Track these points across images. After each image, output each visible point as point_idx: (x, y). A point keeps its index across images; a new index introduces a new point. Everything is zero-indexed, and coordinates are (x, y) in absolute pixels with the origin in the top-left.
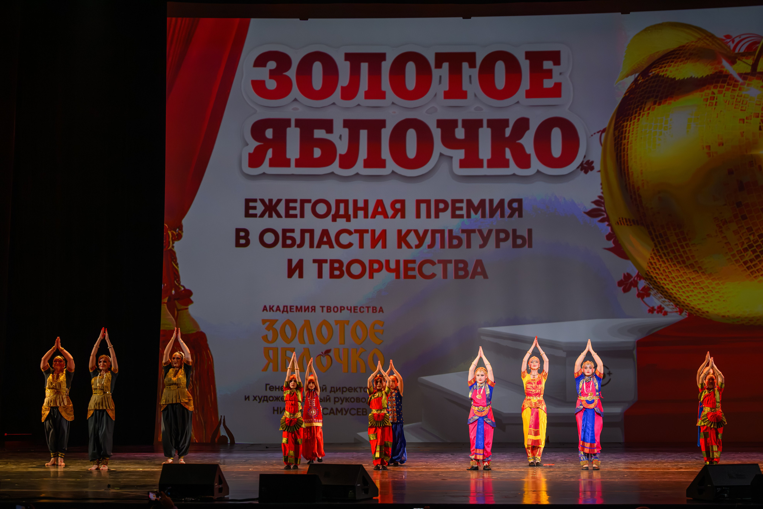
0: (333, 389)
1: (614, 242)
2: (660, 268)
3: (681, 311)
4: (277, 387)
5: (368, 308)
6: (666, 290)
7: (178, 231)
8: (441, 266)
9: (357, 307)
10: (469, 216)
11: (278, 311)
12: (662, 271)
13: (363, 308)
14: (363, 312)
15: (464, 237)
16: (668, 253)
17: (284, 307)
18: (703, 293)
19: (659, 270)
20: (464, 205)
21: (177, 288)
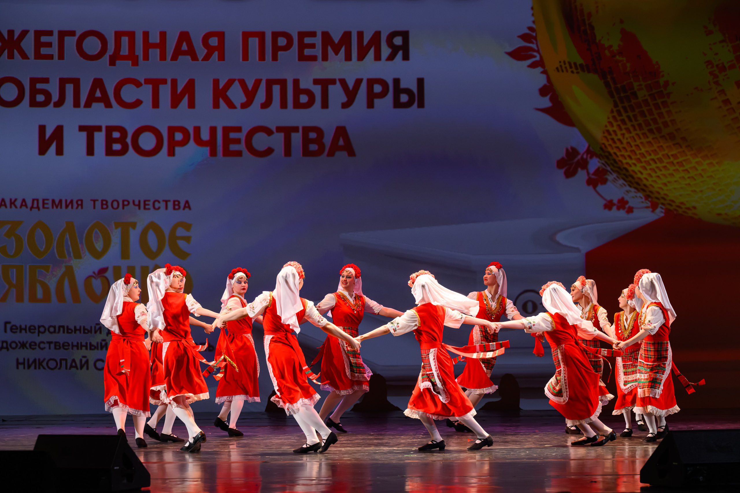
1: (551, 100)
2: (622, 139)
3: (654, 207)
4: (23, 327)
5: (166, 202)
6: (632, 173)
8: (281, 135)
9: (149, 201)
10: (325, 58)
11: (24, 208)
12: (625, 145)
13: (159, 202)
14: (159, 208)
15: (317, 90)
16: (635, 116)
17: (33, 200)
18: (689, 178)
19: (622, 143)
20: (318, 40)
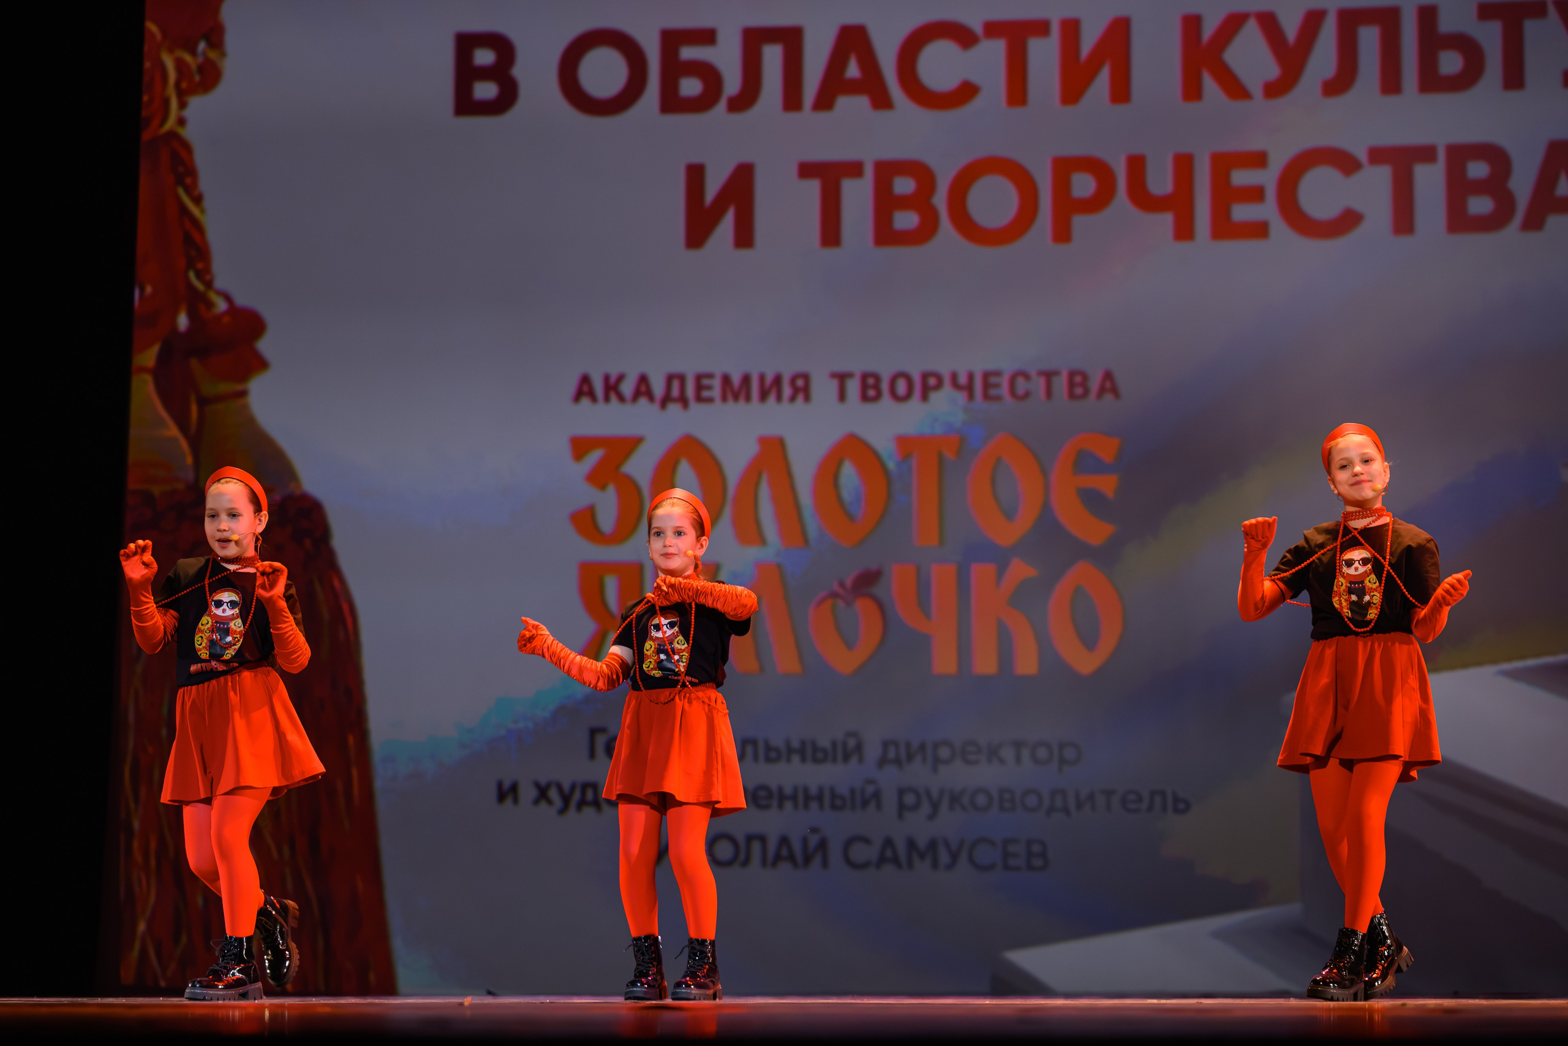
0: (892, 754)
5: (1049, 376)
7: (204, 54)
8: (1384, 174)
9: (998, 374)
11: (643, 401)
13: (1027, 377)
14: (1027, 395)
15: (1491, 36)
17: (670, 378)
21: (197, 302)
